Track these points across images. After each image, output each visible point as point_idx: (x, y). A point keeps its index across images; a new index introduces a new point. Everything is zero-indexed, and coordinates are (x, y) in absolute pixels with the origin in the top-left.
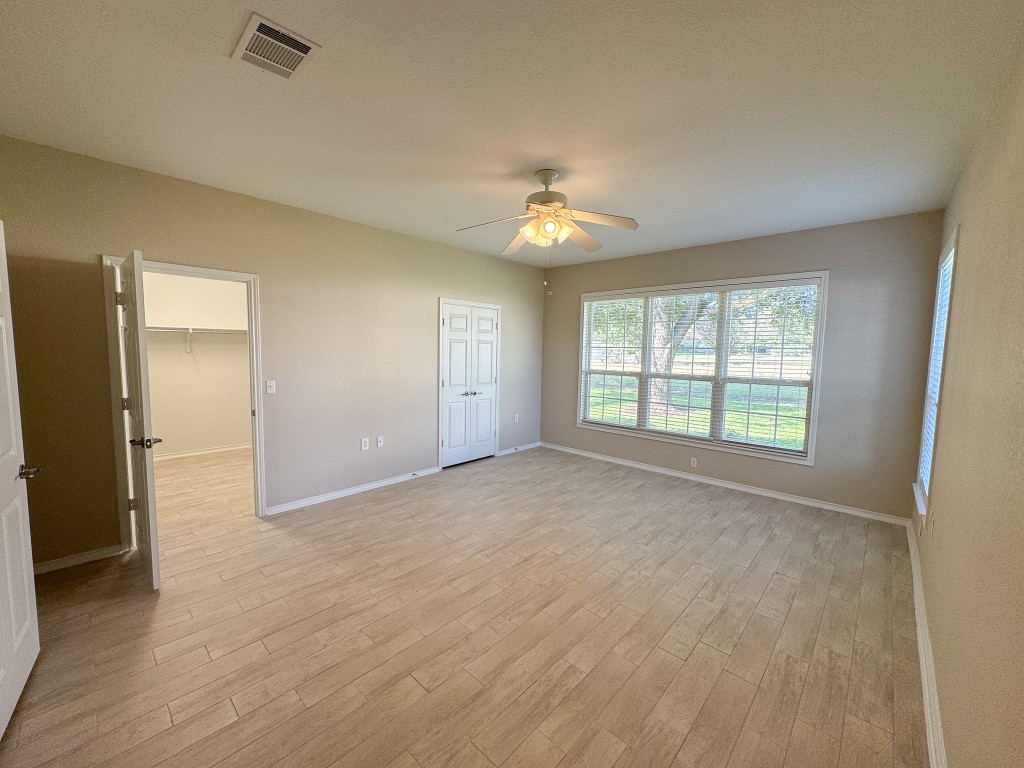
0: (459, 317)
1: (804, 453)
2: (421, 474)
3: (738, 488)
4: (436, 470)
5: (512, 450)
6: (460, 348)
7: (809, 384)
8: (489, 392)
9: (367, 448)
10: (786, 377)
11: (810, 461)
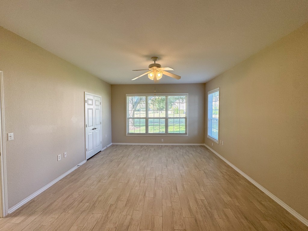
0: (90, 100)
1: (186, 133)
2: (81, 164)
3: (175, 145)
4: (85, 161)
5: (105, 148)
6: (90, 111)
7: (186, 118)
8: (99, 127)
9: (60, 159)
10: (181, 117)
11: (187, 135)
